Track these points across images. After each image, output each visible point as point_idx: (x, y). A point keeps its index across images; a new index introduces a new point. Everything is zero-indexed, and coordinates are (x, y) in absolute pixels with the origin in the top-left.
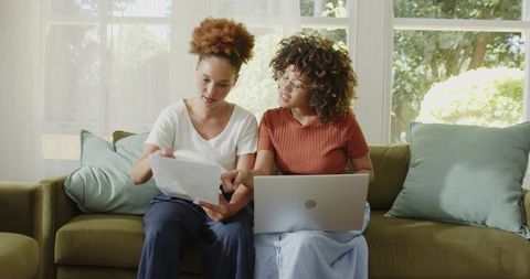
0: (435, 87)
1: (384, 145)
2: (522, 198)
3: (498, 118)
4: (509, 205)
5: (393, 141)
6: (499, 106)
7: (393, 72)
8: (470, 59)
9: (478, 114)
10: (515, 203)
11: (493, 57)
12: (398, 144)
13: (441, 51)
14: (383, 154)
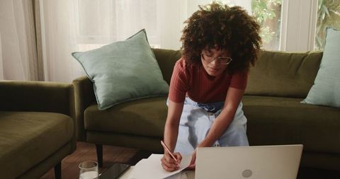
14: (303, 58)
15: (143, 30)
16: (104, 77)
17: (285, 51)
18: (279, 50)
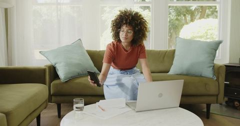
0: (185, 27)
1: (166, 50)
2: (214, 66)
3: (208, 38)
4: (209, 69)
5: (169, 48)
6: (209, 34)
7: (169, 20)
8: (200, 14)
9: (201, 37)
10: (211, 68)
11: (210, 13)
12: (170, 49)
13: (188, 11)
14: (166, 53)
15: (80, 39)
16: (62, 64)
17: (153, 49)
18: (151, 49)
